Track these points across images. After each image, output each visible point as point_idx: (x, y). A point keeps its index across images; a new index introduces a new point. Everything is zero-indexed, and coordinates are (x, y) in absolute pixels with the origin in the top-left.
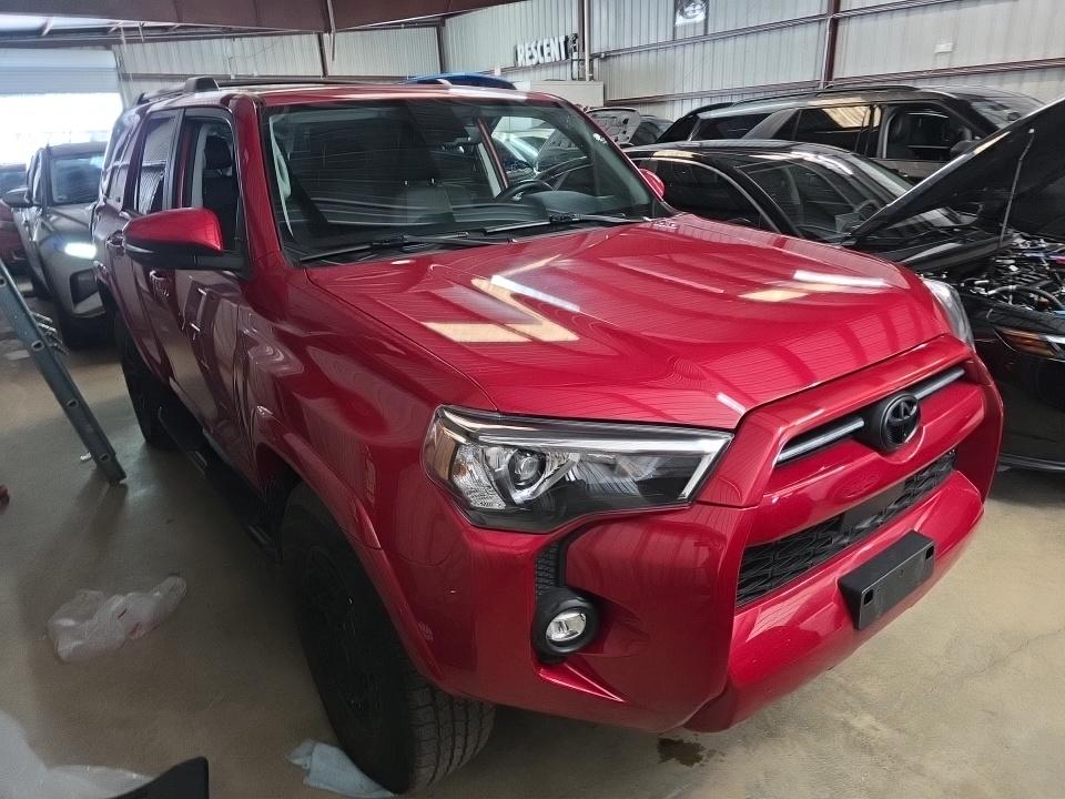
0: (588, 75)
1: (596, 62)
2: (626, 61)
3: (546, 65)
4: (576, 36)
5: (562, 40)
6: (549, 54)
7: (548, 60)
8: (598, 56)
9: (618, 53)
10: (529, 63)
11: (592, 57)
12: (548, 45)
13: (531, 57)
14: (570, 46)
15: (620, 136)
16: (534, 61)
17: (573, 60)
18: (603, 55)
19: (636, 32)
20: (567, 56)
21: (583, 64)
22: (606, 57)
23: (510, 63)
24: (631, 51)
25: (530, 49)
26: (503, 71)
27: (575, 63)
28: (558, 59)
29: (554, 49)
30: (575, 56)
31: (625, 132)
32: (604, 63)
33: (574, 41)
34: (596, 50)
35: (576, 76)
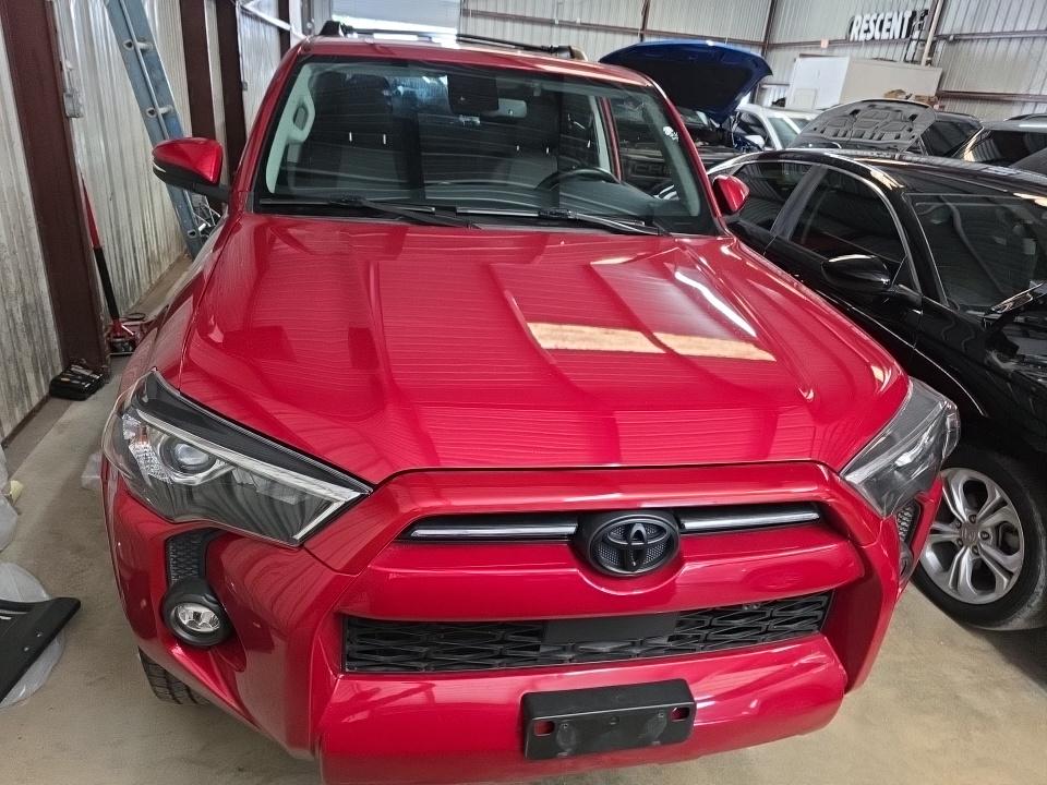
0: (925, 58)
1: (940, 46)
2: (978, 48)
3: (881, 42)
4: (926, 12)
5: (908, 15)
6: (888, 30)
7: (885, 35)
8: (945, 38)
9: (971, 38)
10: (862, 37)
11: (938, 37)
12: (891, 20)
13: (867, 31)
14: (916, 23)
15: (904, 134)
16: (869, 36)
17: (911, 40)
18: (952, 38)
19: (1002, 14)
20: (907, 36)
21: (924, 45)
22: (957, 40)
23: (841, 36)
24: (987, 37)
25: (868, 22)
26: (830, 43)
27: (914, 43)
28: (897, 36)
29: (896, 25)
30: (916, 35)
31: (910, 130)
32: (951, 47)
33: (922, 18)
34: (946, 30)
35: (909, 58)
